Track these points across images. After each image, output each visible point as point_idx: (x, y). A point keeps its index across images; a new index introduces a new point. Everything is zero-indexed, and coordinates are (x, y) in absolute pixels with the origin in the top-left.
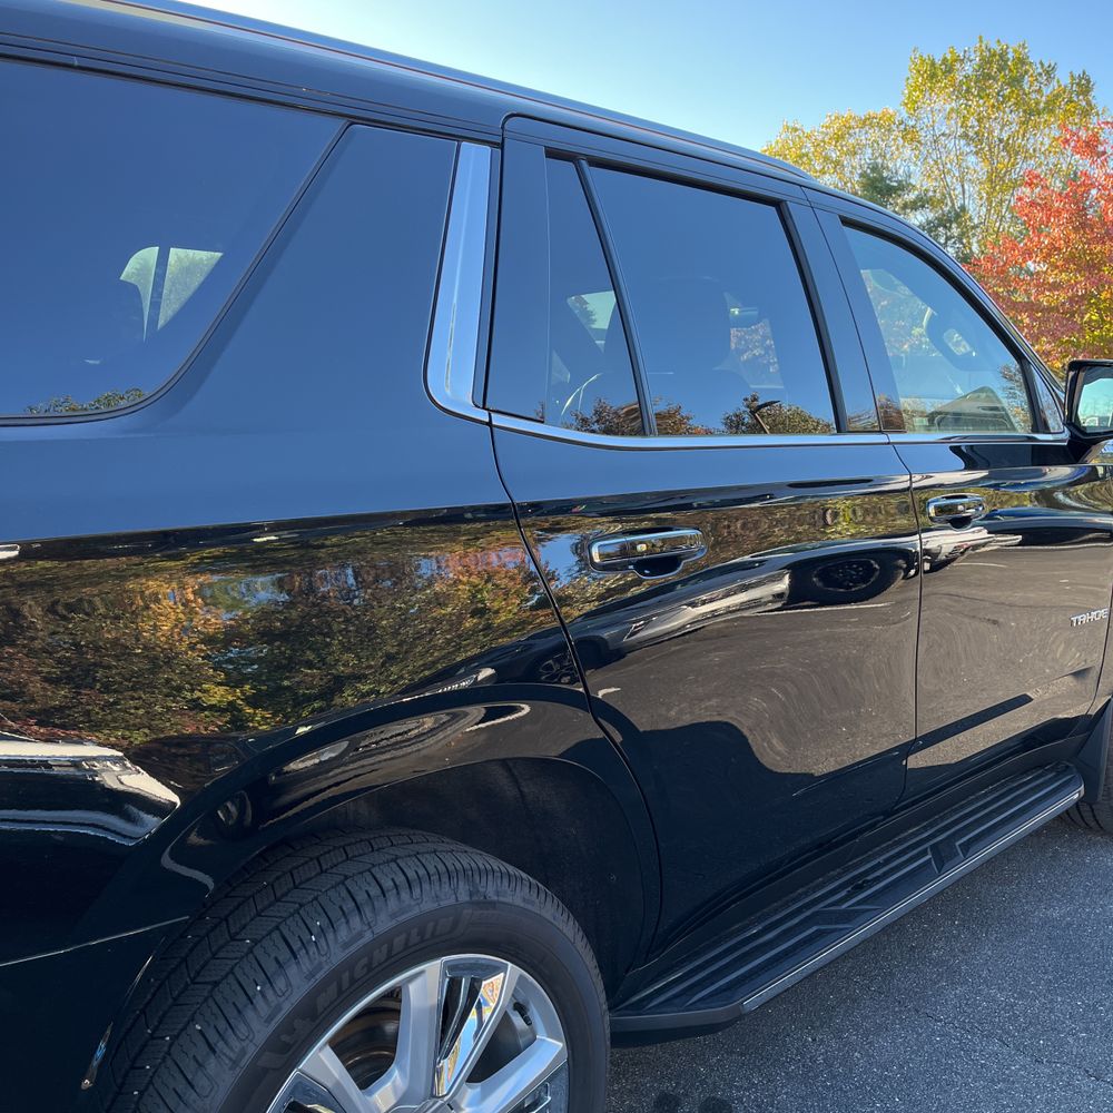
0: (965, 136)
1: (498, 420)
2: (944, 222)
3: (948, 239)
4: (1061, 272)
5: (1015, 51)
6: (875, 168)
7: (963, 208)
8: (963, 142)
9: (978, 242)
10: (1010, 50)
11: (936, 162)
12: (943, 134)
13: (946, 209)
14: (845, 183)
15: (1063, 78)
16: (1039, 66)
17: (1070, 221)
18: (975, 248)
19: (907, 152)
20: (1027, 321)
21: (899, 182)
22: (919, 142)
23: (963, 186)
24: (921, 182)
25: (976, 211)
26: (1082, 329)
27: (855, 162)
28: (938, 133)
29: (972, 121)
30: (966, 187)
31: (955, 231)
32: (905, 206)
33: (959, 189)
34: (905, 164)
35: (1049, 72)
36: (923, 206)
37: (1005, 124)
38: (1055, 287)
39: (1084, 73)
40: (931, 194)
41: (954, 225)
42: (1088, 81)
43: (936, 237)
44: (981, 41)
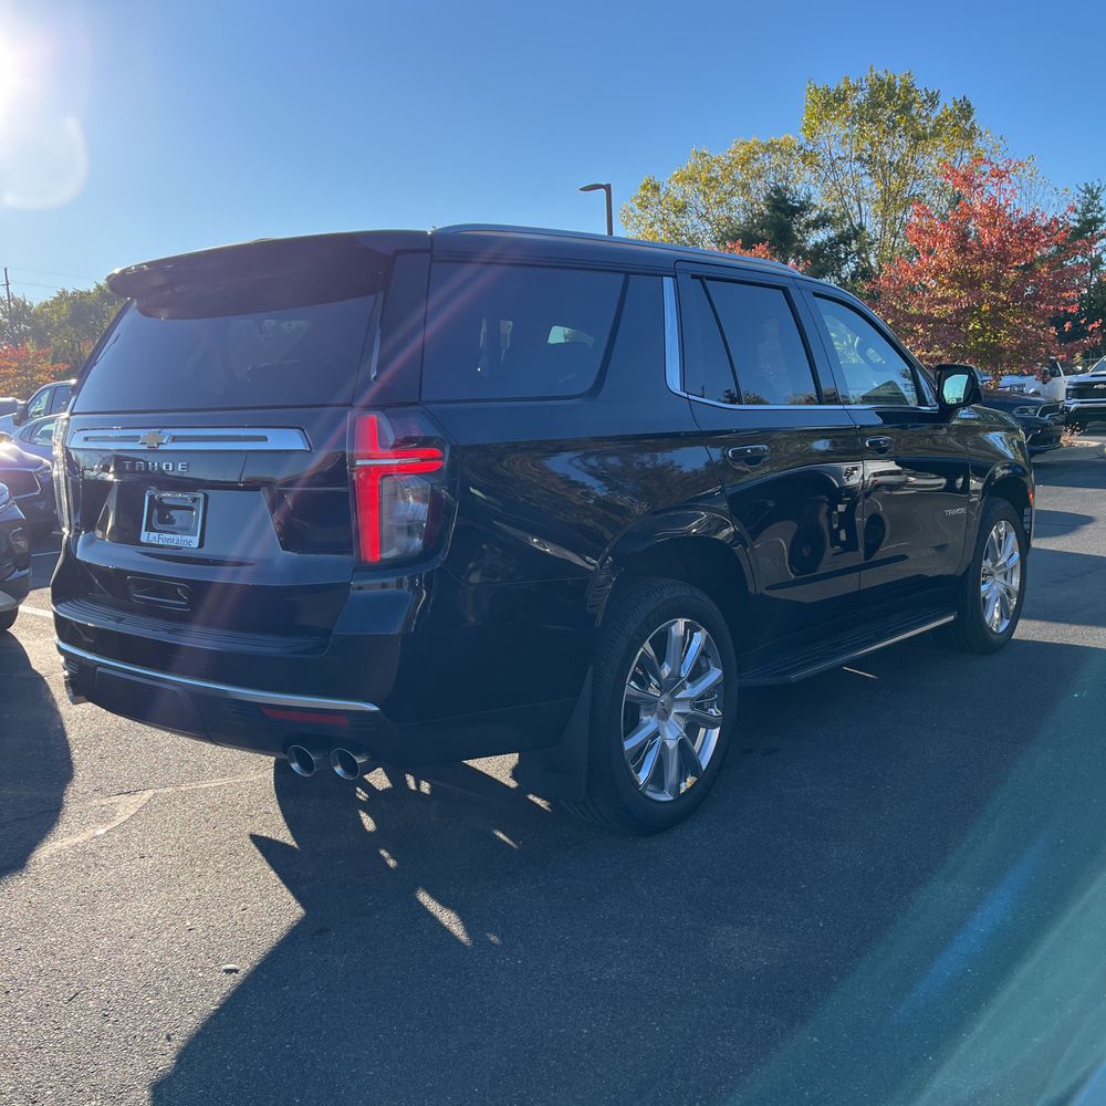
0: (859, 158)
1: (690, 397)
2: (844, 239)
3: (847, 254)
4: (947, 289)
5: (901, 80)
6: (777, 191)
7: (860, 225)
8: (858, 164)
9: (876, 256)
10: (898, 79)
11: (834, 184)
12: (839, 158)
13: (846, 227)
14: (752, 205)
15: (946, 104)
16: (924, 93)
17: (952, 245)
18: (873, 261)
19: (808, 174)
20: (921, 331)
21: (801, 203)
22: (818, 165)
23: (859, 205)
24: (821, 202)
25: (873, 227)
26: (967, 337)
27: (760, 184)
28: (834, 157)
29: (866, 145)
30: (862, 205)
31: (854, 246)
32: (808, 225)
33: (856, 209)
34: (806, 186)
35: (933, 100)
36: (824, 225)
37: (897, 148)
38: (944, 301)
39: (965, 98)
40: (830, 213)
41: (853, 242)
42: (969, 106)
43: (838, 252)
44: (872, 71)
